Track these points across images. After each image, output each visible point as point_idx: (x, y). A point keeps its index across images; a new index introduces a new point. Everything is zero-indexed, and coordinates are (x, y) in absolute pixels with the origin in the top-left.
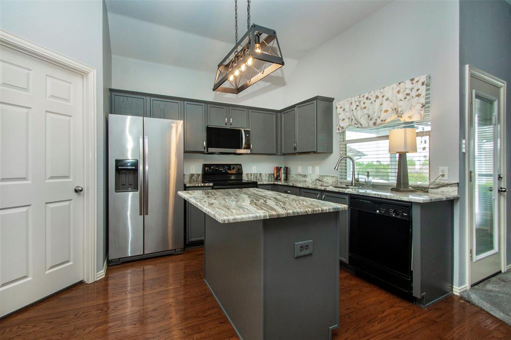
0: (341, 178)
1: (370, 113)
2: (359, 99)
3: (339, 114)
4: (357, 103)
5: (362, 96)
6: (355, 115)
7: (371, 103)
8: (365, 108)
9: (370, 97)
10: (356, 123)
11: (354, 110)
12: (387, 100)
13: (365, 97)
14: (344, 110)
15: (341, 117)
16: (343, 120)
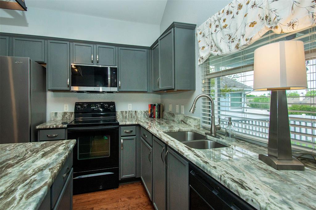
0: (204, 122)
1: (232, 31)
2: (219, 16)
3: (199, 41)
4: (217, 23)
5: (221, 12)
6: (215, 40)
7: (233, 17)
8: (225, 27)
9: (231, 9)
10: (216, 49)
11: (213, 32)
12: (253, 6)
13: (225, 11)
14: (204, 36)
15: (201, 45)
16: (203, 47)
